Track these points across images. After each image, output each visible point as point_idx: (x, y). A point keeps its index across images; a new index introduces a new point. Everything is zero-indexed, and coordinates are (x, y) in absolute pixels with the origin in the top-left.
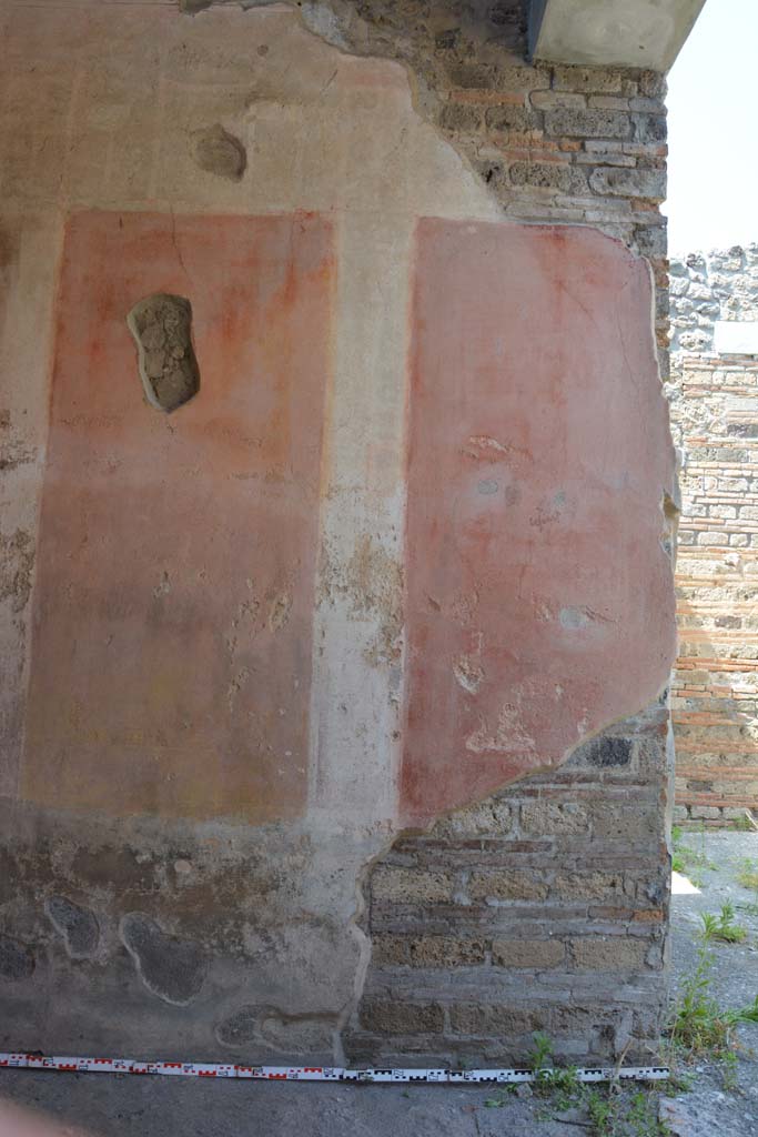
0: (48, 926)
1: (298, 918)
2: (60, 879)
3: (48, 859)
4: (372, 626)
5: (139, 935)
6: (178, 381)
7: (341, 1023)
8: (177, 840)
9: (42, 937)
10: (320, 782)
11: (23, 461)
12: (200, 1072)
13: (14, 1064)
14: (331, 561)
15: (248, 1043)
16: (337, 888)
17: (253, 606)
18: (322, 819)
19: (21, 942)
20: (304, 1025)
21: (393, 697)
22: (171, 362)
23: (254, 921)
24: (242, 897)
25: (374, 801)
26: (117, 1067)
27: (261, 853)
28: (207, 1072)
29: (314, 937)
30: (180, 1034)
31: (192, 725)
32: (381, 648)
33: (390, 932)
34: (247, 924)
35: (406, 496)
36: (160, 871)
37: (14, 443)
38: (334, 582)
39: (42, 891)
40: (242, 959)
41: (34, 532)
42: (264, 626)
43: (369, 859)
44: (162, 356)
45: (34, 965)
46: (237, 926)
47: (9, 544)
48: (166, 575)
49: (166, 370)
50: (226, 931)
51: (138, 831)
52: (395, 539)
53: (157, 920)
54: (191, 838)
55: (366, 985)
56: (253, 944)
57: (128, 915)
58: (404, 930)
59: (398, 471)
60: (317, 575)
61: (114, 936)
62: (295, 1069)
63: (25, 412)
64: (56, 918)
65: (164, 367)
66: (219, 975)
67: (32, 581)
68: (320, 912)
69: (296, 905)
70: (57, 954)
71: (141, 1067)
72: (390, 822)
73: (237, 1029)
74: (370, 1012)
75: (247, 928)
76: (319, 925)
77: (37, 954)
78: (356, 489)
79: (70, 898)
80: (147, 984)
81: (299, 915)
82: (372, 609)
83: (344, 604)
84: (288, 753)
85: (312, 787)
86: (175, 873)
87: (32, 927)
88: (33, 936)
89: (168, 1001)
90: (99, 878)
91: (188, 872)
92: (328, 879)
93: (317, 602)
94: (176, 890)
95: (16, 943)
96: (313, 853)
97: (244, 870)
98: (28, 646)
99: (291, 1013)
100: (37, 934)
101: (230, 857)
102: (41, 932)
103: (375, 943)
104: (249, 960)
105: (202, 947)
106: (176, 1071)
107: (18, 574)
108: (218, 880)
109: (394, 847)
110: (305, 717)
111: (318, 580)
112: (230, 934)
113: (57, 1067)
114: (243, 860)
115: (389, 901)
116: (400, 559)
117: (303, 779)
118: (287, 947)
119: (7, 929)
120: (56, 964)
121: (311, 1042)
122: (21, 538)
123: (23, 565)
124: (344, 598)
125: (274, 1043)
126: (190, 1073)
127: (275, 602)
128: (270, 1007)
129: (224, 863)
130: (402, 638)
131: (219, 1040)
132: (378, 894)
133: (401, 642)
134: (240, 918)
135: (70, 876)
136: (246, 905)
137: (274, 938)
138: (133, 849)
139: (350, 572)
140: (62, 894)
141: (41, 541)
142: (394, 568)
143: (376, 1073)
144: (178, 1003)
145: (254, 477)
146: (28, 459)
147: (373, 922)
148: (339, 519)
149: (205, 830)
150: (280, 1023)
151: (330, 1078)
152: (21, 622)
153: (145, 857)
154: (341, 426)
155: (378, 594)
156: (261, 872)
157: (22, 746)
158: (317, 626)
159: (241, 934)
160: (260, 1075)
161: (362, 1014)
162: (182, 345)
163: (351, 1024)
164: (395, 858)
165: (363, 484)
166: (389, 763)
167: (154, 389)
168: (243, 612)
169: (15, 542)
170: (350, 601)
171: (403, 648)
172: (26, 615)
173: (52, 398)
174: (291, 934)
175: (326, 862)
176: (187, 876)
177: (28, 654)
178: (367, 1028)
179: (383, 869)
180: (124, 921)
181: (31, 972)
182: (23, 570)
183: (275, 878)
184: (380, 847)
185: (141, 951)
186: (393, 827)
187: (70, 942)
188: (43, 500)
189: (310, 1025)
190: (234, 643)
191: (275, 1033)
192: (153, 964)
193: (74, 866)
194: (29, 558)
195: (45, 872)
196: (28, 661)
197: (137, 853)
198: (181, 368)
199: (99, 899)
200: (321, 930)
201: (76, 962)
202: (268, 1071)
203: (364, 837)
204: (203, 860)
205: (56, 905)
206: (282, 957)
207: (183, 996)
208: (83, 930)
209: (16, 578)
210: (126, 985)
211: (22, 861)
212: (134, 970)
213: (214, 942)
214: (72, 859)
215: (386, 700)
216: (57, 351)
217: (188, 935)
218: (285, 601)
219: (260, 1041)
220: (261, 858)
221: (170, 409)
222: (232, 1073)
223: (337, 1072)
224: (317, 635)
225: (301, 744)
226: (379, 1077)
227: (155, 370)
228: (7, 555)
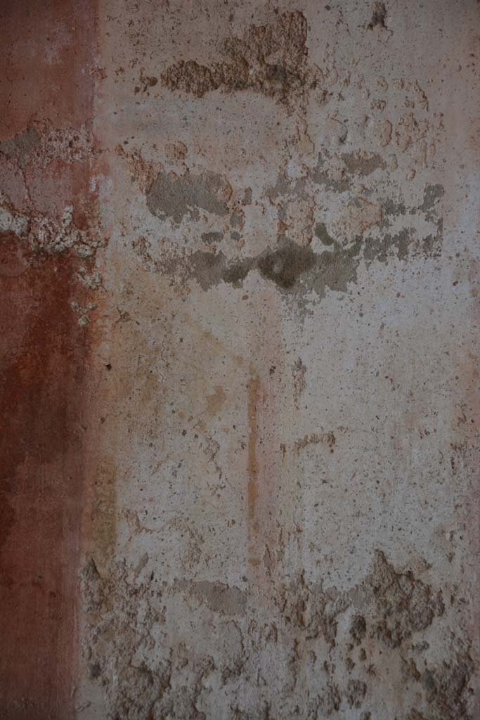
11: (379, 251)
37: (334, 167)
47: (345, 624)
146: (403, 240)
169: (372, 613)
228: (341, 678)
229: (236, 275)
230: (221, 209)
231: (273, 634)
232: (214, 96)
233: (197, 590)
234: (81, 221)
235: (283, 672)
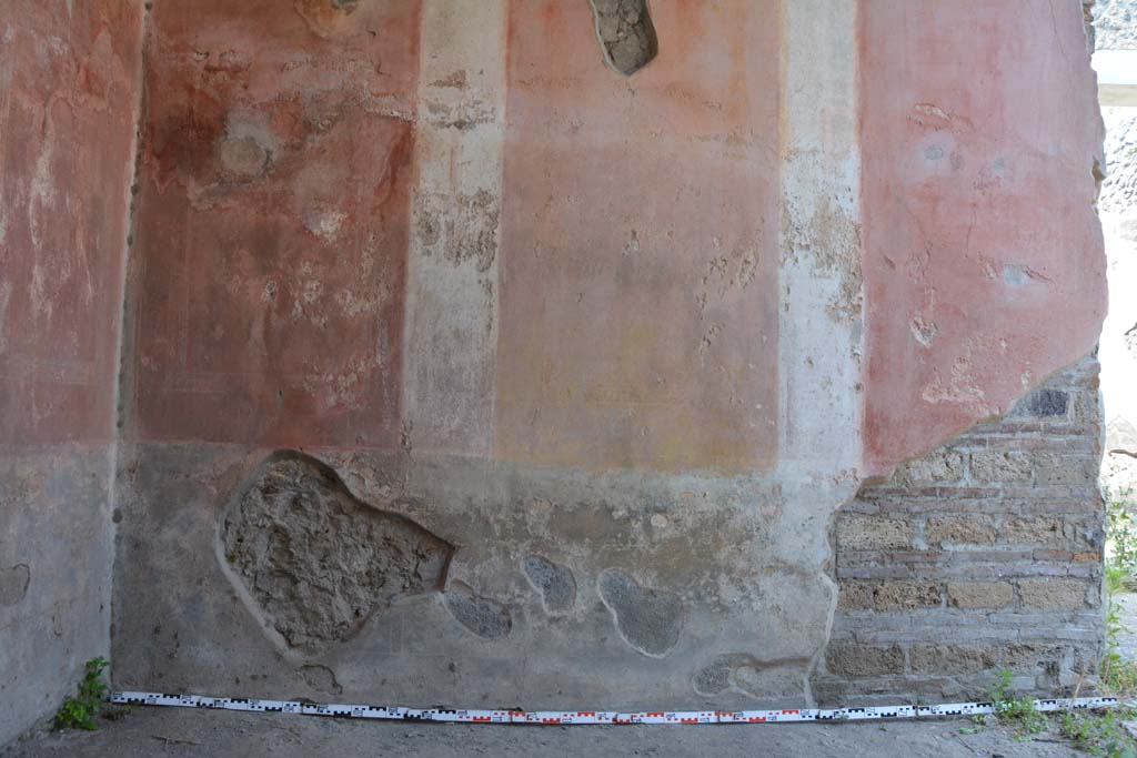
0: (523, 584)
1: (771, 567)
2: (537, 537)
3: (524, 518)
4: (833, 283)
5: (617, 591)
6: (632, 46)
7: (810, 668)
8: (652, 494)
9: (519, 596)
10: (789, 433)
11: (481, 121)
12: (683, 720)
13: (498, 720)
14: (793, 220)
15: (724, 691)
16: (808, 536)
17: (721, 264)
18: (792, 470)
19: (495, 602)
20: (774, 672)
21: (856, 351)
22: (625, 28)
23: (729, 571)
24: (718, 548)
25: (840, 451)
26: (600, 718)
27: (735, 504)
28: (690, 720)
29: (787, 584)
30: (658, 685)
31: (665, 381)
32: (842, 303)
33: (855, 578)
34: (723, 575)
35: (859, 160)
36: (637, 526)
37: (471, 104)
38: (797, 241)
39: (517, 550)
40: (718, 609)
41: (496, 191)
42: (732, 283)
43: (837, 506)
44: (616, 21)
45: (510, 624)
46: (712, 576)
47: (471, 203)
48: (634, 233)
49: (621, 34)
50: (702, 582)
51: (613, 487)
52: (852, 200)
53: (634, 574)
54: (667, 493)
55: (833, 630)
56: (729, 593)
57: (605, 571)
58: (868, 576)
59: (851, 136)
60: (780, 234)
61: (590, 592)
62: (774, 712)
63: (482, 72)
64: (531, 577)
65: (618, 32)
66: (696, 624)
67: (497, 240)
68: (792, 560)
69: (770, 554)
70: (533, 613)
71: (624, 717)
72: (855, 471)
73: (712, 680)
74: (836, 657)
75: (723, 578)
76: (792, 573)
77: (513, 613)
78: (814, 152)
79: (546, 556)
80: (625, 639)
81: (772, 564)
82: (833, 267)
83: (806, 261)
84: (759, 406)
85: (782, 439)
86: (651, 525)
87: (507, 586)
88: (509, 596)
89: (645, 653)
90: (575, 535)
91: (663, 526)
92: (800, 528)
93: (782, 260)
94: (653, 544)
95: (491, 604)
96: (784, 501)
97: (720, 521)
98: (496, 305)
99: (765, 660)
100: (513, 594)
101: (705, 509)
102: (517, 592)
103: (841, 590)
104: (725, 609)
105: (679, 599)
106: (659, 719)
107: (482, 233)
108: (694, 533)
109: (857, 496)
110: (773, 372)
111: (781, 238)
112: (706, 586)
113: (541, 721)
114: (718, 512)
115: (854, 548)
116: (856, 219)
117: (773, 431)
118: (761, 595)
119: (482, 590)
120: (532, 622)
121: (783, 686)
122: (483, 198)
123: (487, 224)
124: (806, 256)
125: (749, 691)
126: (672, 721)
127: (742, 260)
128: (745, 655)
129: (699, 516)
130: (862, 295)
131: (696, 689)
132: (843, 542)
133: (861, 299)
134: (716, 569)
135: (547, 535)
136: (722, 555)
137: (749, 587)
138: (610, 505)
139: (812, 230)
140: (539, 553)
141: (504, 199)
142: (851, 228)
143: (850, 711)
144: (655, 656)
145: (715, 138)
146: (486, 119)
147: (840, 570)
148: (799, 181)
149: (679, 484)
150: (753, 670)
151: (807, 718)
152: (487, 280)
153: (620, 513)
154: (796, 91)
155: (838, 252)
156: (736, 523)
157: (493, 405)
158: (782, 283)
159: (716, 583)
160: (741, 720)
161: (829, 659)
162: (637, 11)
163: (819, 669)
164: (860, 506)
165: (820, 148)
166: (853, 415)
167: (610, 53)
168: (712, 269)
169: (478, 202)
170: (812, 259)
171: (863, 304)
172: (493, 274)
173: (508, 59)
174: (766, 583)
175: (796, 511)
176: (664, 530)
177: (495, 312)
178: (833, 671)
179: (847, 517)
180: (601, 576)
181: (508, 632)
182: (487, 229)
183: (749, 528)
184: (846, 494)
185: (618, 607)
186: (857, 475)
187: (546, 600)
188: (505, 160)
189: (782, 671)
190: (704, 300)
191: (747, 680)
192: (630, 619)
193: (551, 525)
194: (493, 217)
195: (520, 531)
196: (496, 320)
197: (612, 509)
198: (636, 32)
199: (574, 557)
200: (794, 577)
201: (553, 620)
202: (748, 715)
203: (832, 486)
204: (679, 514)
205: (532, 564)
206: (757, 605)
207: (661, 648)
208: (559, 586)
209: (480, 237)
210: (604, 640)
211: (498, 521)
212: (612, 626)
213: (691, 594)
214: (547, 517)
215: (848, 354)
216: (511, 12)
217: (665, 588)
218: (751, 258)
219: (735, 689)
220: (735, 509)
221: (628, 72)
222: (713, 719)
223: (814, 712)
224: (782, 291)
225: (770, 396)
226: (853, 716)
227: (611, 34)
228: (470, 215)
229: (448, 126)
230: (445, 112)
231: (455, 205)
232: (445, 88)
233: (438, 195)
234: (414, 114)
235: (457, 213)
